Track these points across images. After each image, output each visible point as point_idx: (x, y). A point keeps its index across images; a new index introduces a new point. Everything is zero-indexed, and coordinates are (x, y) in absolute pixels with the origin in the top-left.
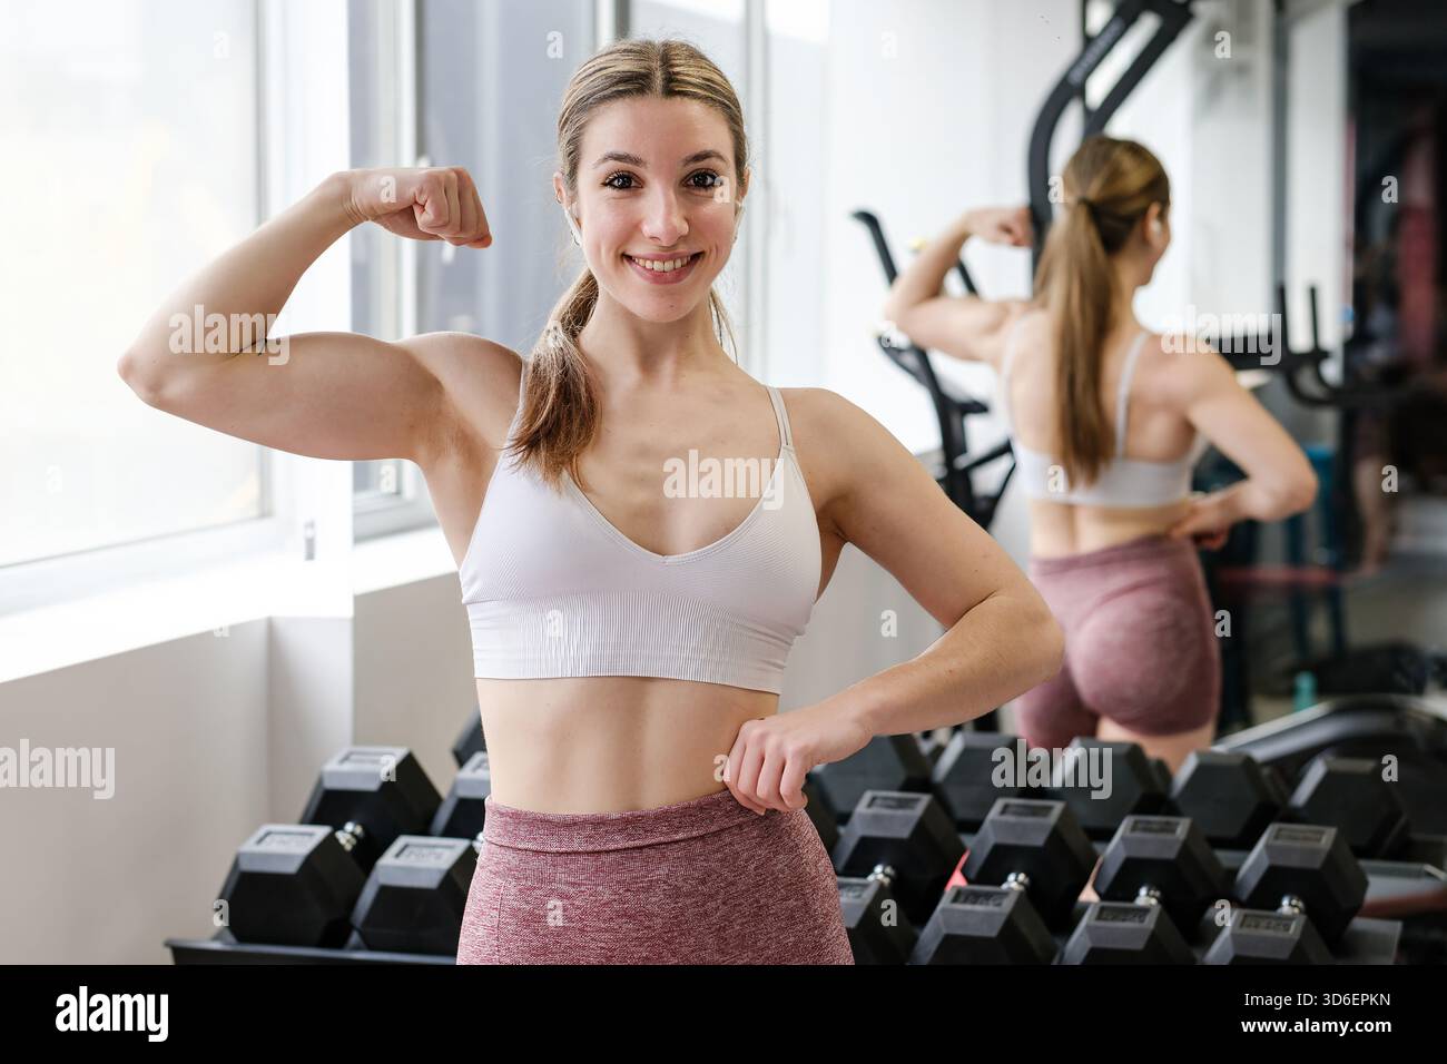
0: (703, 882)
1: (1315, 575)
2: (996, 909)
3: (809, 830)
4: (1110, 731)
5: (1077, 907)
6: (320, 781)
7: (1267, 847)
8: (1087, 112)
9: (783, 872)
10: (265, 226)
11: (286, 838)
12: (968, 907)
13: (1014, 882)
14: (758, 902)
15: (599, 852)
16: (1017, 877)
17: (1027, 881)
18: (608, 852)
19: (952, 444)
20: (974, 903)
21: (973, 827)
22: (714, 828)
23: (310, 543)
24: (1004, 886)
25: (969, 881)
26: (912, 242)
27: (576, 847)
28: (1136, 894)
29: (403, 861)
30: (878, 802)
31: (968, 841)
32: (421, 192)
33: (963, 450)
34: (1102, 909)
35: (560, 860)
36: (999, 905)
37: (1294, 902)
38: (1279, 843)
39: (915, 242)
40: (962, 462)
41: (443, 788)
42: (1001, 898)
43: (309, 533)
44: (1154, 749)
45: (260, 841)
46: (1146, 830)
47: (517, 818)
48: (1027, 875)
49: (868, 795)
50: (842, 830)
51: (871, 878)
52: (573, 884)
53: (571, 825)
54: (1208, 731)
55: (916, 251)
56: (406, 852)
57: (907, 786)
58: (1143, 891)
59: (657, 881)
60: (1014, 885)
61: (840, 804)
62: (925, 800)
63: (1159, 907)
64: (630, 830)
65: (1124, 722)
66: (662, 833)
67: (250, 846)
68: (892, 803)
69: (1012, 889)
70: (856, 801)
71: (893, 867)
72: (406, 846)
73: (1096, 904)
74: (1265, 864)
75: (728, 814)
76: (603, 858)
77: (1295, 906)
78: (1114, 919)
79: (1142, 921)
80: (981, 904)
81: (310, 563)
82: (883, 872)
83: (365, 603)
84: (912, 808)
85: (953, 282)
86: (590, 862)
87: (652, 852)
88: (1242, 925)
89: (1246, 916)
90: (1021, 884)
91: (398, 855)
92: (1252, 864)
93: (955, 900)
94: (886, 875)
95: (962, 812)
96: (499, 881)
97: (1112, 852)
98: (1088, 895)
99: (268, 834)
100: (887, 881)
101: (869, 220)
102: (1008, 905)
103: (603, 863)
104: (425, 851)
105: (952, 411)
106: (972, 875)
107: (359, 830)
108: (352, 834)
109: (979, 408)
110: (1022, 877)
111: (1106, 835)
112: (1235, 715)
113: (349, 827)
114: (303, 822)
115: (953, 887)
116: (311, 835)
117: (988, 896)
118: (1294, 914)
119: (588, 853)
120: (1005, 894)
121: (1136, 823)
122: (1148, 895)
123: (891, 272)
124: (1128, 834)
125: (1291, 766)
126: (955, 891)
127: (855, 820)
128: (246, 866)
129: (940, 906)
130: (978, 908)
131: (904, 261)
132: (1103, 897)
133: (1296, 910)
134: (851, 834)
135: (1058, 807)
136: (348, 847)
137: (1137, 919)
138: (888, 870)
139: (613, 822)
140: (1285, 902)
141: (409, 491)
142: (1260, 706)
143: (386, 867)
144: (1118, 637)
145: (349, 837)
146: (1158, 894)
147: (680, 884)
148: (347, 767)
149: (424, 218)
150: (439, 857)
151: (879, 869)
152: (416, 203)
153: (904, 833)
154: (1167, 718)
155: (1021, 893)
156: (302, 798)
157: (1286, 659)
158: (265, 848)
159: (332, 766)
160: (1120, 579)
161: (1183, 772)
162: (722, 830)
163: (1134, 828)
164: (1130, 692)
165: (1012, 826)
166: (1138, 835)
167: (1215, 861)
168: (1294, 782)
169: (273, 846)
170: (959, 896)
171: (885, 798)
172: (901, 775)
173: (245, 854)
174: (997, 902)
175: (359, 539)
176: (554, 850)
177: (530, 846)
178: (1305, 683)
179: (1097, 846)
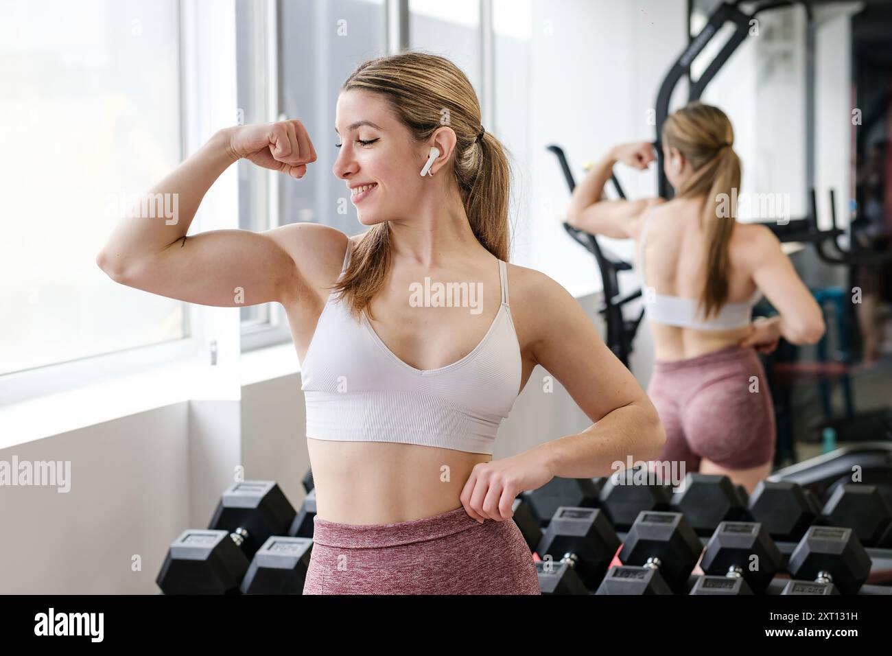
0: (446, 565)
1: (834, 368)
2: (640, 580)
3: (517, 533)
4: (709, 468)
5: (691, 578)
6: (221, 503)
7: (809, 541)
8: (691, 83)
9: (498, 560)
10: (185, 162)
11: (200, 538)
12: (623, 579)
13: (651, 564)
14: (482, 578)
15: (381, 548)
16: (653, 560)
17: (659, 563)
18: (387, 548)
19: (610, 289)
20: (627, 577)
21: (626, 528)
22: (452, 532)
23: (214, 355)
24: (645, 566)
25: (623, 563)
26: (584, 165)
27: (367, 545)
28: (727, 571)
29: (273, 552)
30: (566, 514)
31: (623, 537)
32: (272, 136)
33: (616, 292)
34: (706, 580)
35: (357, 553)
36: (642, 578)
37: (825, 575)
38: (815, 538)
39: (586, 164)
40: (616, 300)
41: (297, 507)
42: (643, 574)
43: (214, 348)
44: (737, 478)
45: (184, 540)
46: (732, 531)
47: (331, 527)
48: (659, 559)
49: (560, 510)
50: (544, 531)
51: (562, 561)
52: (365, 568)
53: (364, 531)
54: (768, 466)
55: (587, 170)
56: (275, 546)
57: (584, 504)
58: (732, 569)
59: (417, 565)
60: (651, 565)
61: (543, 515)
62: (595, 512)
63: (742, 579)
64: (400, 534)
65: (717, 462)
66: (420, 536)
67: (177, 543)
68: (575, 515)
69: (650, 568)
70: (553, 513)
71: (576, 554)
72: (274, 543)
73: (702, 576)
74: (807, 551)
75: (461, 523)
76: (385, 551)
77: (827, 578)
78: (713, 586)
79: (732, 588)
80: (631, 577)
81: (214, 366)
82: (570, 557)
83: (248, 391)
84: (588, 517)
85: (610, 188)
86: (375, 554)
87: (414, 547)
88: (793, 590)
89: (796, 584)
90: (656, 564)
91: (269, 549)
92: (799, 551)
93: (615, 575)
94: (572, 559)
95: (619, 519)
96: (321, 567)
97: (712, 544)
98: (698, 571)
99: (189, 535)
100: (572, 563)
101: (558, 151)
102: (648, 578)
103: (384, 555)
104: (287, 546)
105: (610, 269)
106: (625, 559)
107: (245, 533)
108: (241, 535)
109: (626, 266)
110: (656, 560)
111: (709, 533)
112: (785, 455)
113: (239, 531)
114: (210, 528)
115: (615, 566)
116: (216, 536)
117: (635, 572)
118: (826, 582)
119: (374, 549)
120: (646, 571)
121: (727, 526)
122: (734, 571)
123: (572, 184)
124: (722, 533)
125: (821, 488)
126: (615, 569)
127: (552, 524)
128: (175, 556)
129: (605, 579)
130: (629, 580)
131: (580, 177)
132: (706, 572)
133: (827, 580)
134: (550, 534)
135: (678, 516)
136: (238, 543)
137: (728, 586)
138: (573, 556)
139: (389, 530)
140: (820, 575)
141: (275, 320)
142: (802, 449)
143: (263, 556)
144: (714, 409)
145: (239, 537)
146: (741, 570)
147: (432, 567)
148: (237, 493)
149: (276, 152)
150: (294, 549)
151: (567, 555)
152: (270, 143)
153: (583, 533)
154: (744, 459)
155: (656, 571)
156: (210, 513)
157: (817, 419)
158: (186, 544)
159: (228, 493)
160: (712, 374)
161: (755, 494)
162: (458, 533)
163: (726, 530)
164: (722, 443)
165: (650, 528)
166: (728, 534)
167: (775, 549)
168: (825, 498)
169: (191, 544)
170: (617, 572)
171: (571, 511)
172: (580, 496)
173: (175, 548)
174: (641, 576)
175: (244, 350)
176: (353, 547)
177: (339, 545)
178: (829, 434)
179: (703, 540)
